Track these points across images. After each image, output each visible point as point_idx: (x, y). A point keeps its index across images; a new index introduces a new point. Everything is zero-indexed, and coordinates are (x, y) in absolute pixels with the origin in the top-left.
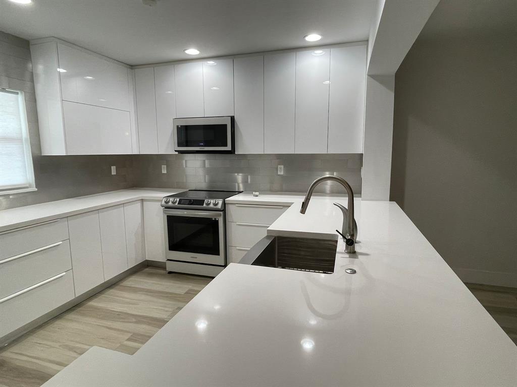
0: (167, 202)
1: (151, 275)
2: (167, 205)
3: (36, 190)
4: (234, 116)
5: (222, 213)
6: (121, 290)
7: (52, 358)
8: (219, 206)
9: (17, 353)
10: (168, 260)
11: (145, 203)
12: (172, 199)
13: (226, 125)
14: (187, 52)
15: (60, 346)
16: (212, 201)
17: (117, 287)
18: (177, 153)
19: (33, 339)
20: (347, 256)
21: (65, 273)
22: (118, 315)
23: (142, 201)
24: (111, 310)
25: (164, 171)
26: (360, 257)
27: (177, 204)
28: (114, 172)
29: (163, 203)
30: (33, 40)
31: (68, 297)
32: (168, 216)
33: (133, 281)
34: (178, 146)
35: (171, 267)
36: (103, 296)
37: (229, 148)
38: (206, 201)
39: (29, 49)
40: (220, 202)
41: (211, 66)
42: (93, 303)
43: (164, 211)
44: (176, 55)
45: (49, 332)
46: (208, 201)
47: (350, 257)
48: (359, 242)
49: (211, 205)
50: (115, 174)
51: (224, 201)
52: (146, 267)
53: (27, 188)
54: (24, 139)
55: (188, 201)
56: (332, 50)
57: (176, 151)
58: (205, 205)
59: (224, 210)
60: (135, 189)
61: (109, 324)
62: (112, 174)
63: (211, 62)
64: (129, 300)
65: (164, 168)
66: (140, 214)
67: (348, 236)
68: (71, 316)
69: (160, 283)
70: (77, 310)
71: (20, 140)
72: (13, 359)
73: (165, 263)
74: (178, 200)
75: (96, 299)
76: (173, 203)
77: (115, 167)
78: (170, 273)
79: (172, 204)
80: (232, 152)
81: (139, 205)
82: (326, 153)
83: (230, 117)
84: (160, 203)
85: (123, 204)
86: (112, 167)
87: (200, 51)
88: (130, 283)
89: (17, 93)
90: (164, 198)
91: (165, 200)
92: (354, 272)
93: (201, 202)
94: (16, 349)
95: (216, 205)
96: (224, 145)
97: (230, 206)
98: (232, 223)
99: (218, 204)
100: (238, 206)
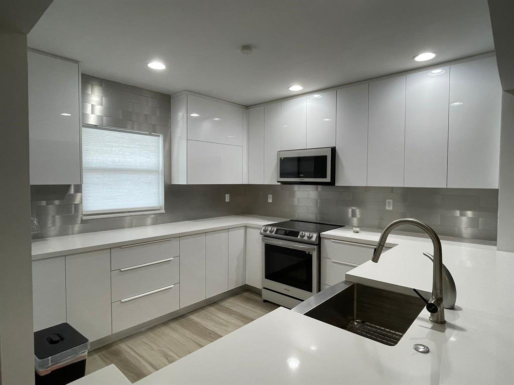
0: (265, 231)
1: (248, 300)
2: (265, 233)
3: (164, 212)
4: (335, 147)
5: (316, 247)
6: (219, 310)
7: (149, 359)
8: (314, 239)
9: (130, 347)
10: (264, 288)
11: (248, 229)
12: (270, 228)
13: (326, 156)
14: (290, 89)
15: (158, 350)
16: (307, 234)
17: (216, 306)
18: (280, 184)
19: (144, 339)
20: (430, 325)
21: (173, 286)
22: (209, 333)
23: (246, 227)
24: (205, 328)
25: (270, 201)
26: (448, 331)
27: (274, 233)
28: (227, 199)
29: (262, 231)
30: (173, 94)
31: (173, 307)
32: (265, 244)
33: (230, 303)
34: (280, 177)
35: (266, 295)
36: (203, 313)
37: (328, 179)
38: (301, 233)
39: (170, 102)
40: (315, 236)
41: (316, 99)
42: (194, 317)
43: (262, 239)
44: (283, 93)
45: (155, 334)
46: (303, 233)
47: (433, 328)
48: (460, 309)
49: (306, 238)
50: (228, 201)
51: (319, 234)
52: (245, 291)
53: (159, 210)
54: (160, 172)
55: (284, 231)
56: (452, 66)
57: (278, 182)
58: (299, 237)
59: (319, 243)
60: (244, 216)
61: (199, 339)
62: (226, 201)
63: (316, 96)
64: (223, 321)
65: (270, 198)
66: (243, 240)
67: (433, 299)
68: (174, 325)
69: (253, 309)
70: (180, 321)
71: (157, 171)
72: (126, 351)
73: (261, 290)
74: (275, 229)
75: (197, 314)
76: (271, 232)
77: (228, 195)
78: (265, 301)
80: (332, 183)
81: (242, 231)
82: (445, 187)
83: (330, 149)
84: (259, 231)
85: (228, 229)
86: (226, 195)
87: (303, 87)
88: (227, 304)
89: (159, 136)
90: (263, 226)
91: (263, 228)
92: (427, 351)
93: (296, 234)
94: (130, 343)
95: (310, 238)
96: (325, 177)
97: (326, 241)
98: (327, 259)
99: (312, 237)
100: (334, 242)
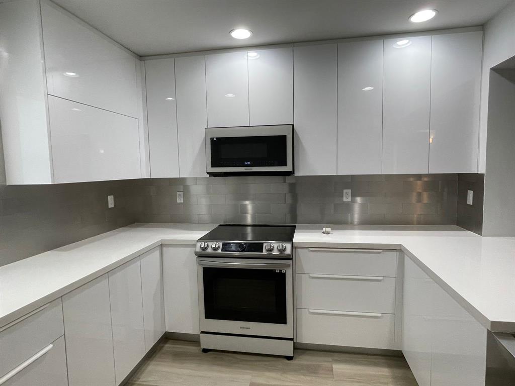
0: (203, 248)
4: (294, 125)
8: (288, 252)
10: (203, 332)
11: (165, 249)
12: (211, 244)
13: (285, 136)
16: (278, 246)
18: (207, 176)
23: (162, 246)
25: (180, 200)
27: (220, 251)
28: (111, 204)
29: (198, 249)
32: (203, 268)
34: (213, 166)
37: (288, 168)
43: (198, 261)
46: (269, 245)
49: (275, 252)
50: (113, 206)
51: (292, 243)
57: (208, 173)
58: (265, 252)
62: (110, 207)
65: (180, 196)
74: (221, 244)
76: (213, 249)
77: (112, 197)
78: (205, 351)
79: (212, 251)
80: (292, 173)
83: (290, 126)
84: (192, 250)
85: (140, 256)
86: (109, 197)
90: (198, 241)
91: (198, 245)
93: (259, 248)
96: (285, 164)
97: (300, 251)
98: (303, 275)
99: (285, 249)
100: (312, 251)
